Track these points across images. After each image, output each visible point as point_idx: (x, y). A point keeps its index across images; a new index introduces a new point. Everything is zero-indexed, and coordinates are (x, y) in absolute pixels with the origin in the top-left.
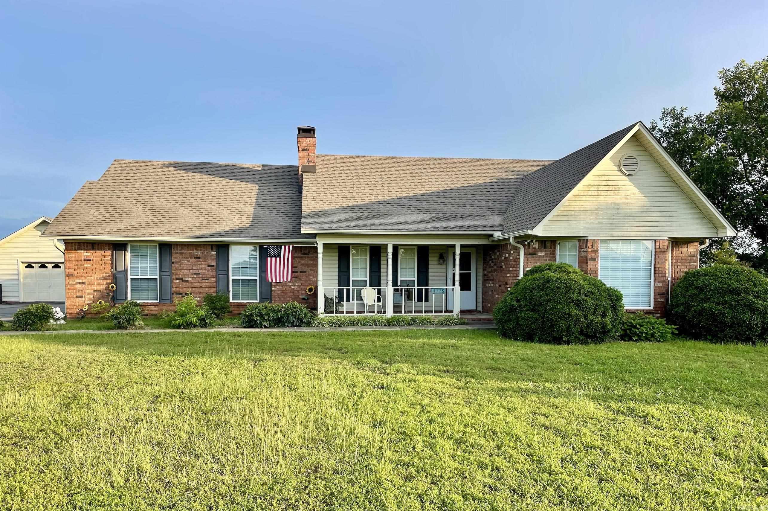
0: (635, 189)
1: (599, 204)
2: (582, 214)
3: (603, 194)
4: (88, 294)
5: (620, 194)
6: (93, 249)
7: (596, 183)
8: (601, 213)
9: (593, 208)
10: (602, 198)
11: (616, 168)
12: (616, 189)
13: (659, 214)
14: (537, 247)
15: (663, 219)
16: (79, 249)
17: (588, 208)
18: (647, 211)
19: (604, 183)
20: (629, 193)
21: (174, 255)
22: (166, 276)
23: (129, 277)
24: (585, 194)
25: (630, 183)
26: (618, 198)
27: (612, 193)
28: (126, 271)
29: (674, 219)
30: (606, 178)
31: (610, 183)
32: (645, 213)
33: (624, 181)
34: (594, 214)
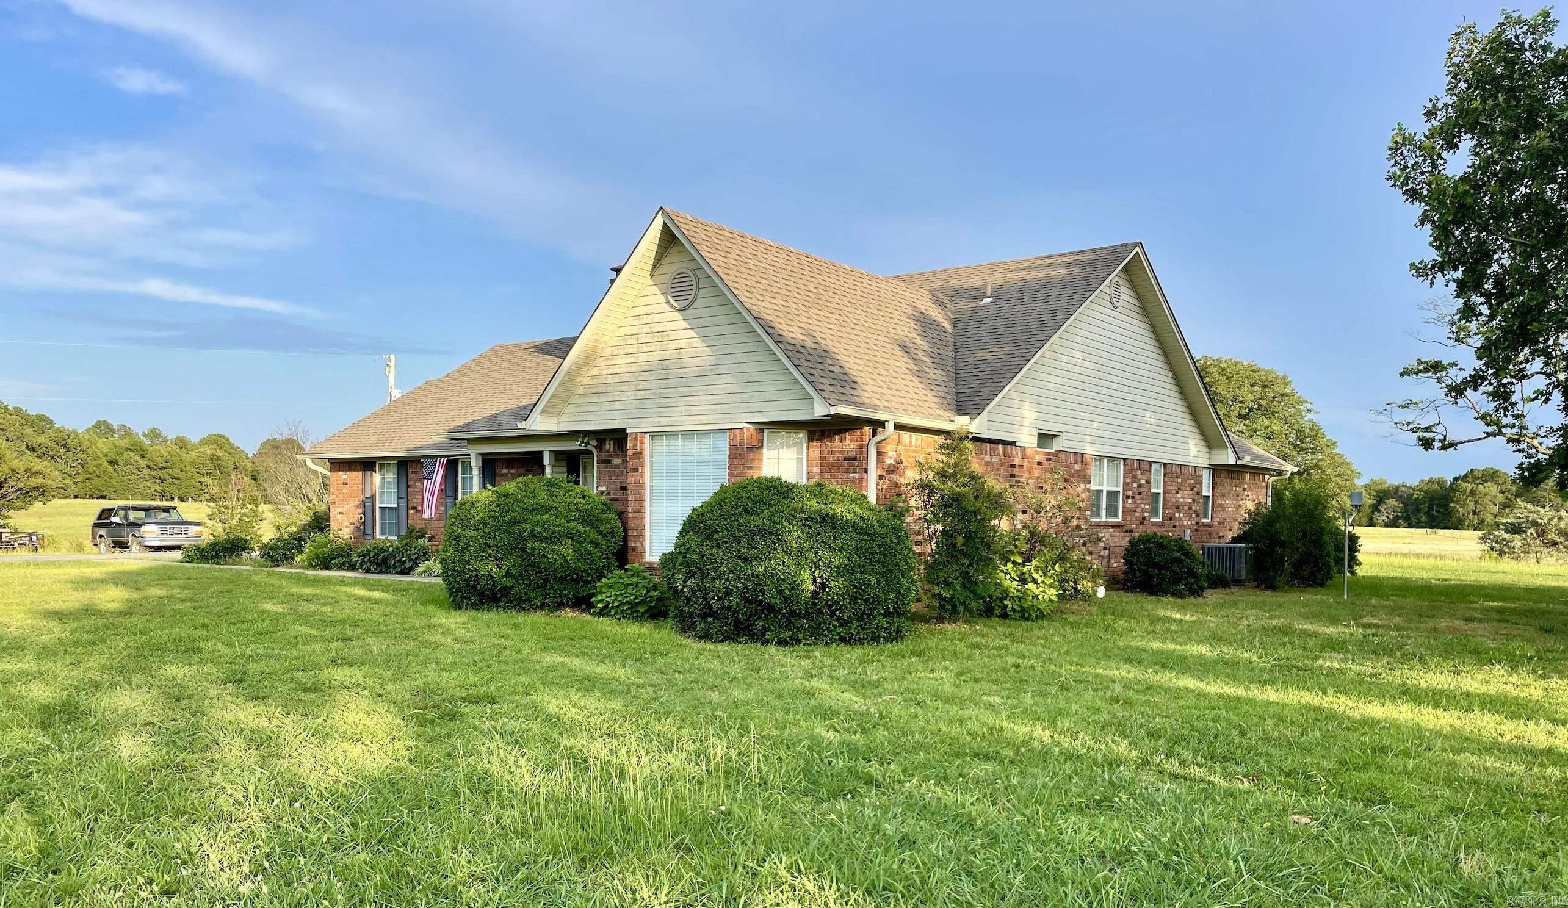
0: (692, 333)
1: (639, 369)
2: (617, 389)
3: (645, 350)
4: (346, 527)
5: (670, 347)
6: (350, 470)
7: (635, 330)
8: (642, 385)
9: (631, 377)
10: (642, 358)
11: (662, 299)
12: (663, 336)
13: (729, 379)
14: (612, 450)
15: (735, 388)
16: (340, 471)
17: (625, 378)
18: (708, 373)
19: (646, 329)
20: (682, 344)
21: (411, 476)
22: (403, 506)
23: (378, 505)
24: (621, 352)
25: (684, 324)
26: (667, 354)
27: (657, 346)
28: (373, 497)
29: (756, 387)
30: (650, 318)
31: (656, 328)
32: (707, 378)
33: (674, 320)
34: (633, 388)
